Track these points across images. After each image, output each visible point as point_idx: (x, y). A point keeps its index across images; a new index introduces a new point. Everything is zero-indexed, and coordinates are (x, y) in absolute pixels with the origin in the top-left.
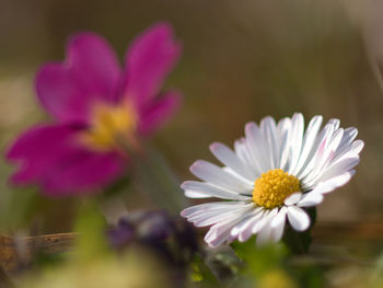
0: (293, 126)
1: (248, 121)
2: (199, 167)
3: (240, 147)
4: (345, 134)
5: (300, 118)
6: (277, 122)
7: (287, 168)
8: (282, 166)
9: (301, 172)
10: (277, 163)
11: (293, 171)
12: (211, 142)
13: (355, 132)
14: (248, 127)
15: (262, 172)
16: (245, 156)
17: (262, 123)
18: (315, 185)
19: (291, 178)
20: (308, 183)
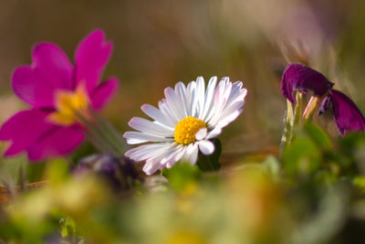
0: (197, 86)
1: (166, 87)
2: (134, 122)
3: (162, 106)
4: (233, 87)
5: (201, 80)
6: (186, 86)
7: (197, 115)
8: (193, 114)
9: (206, 117)
10: (189, 113)
11: (201, 117)
12: (141, 105)
13: (241, 84)
14: (166, 91)
15: (179, 121)
16: (166, 110)
17: (176, 87)
18: (217, 124)
19: (200, 122)
20: (212, 123)
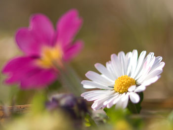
0: (133, 55)
1: (112, 53)
2: (89, 74)
3: (109, 65)
4: (156, 59)
5: (136, 52)
6: (126, 54)
7: (130, 75)
8: (128, 74)
9: (136, 77)
10: (125, 72)
11: (133, 76)
12: (95, 63)
13: (161, 58)
14: (112, 56)
15: (118, 76)
16: (111, 70)
17: (119, 54)
18: (142, 82)
19: (131, 79)
20: (139, 82)
